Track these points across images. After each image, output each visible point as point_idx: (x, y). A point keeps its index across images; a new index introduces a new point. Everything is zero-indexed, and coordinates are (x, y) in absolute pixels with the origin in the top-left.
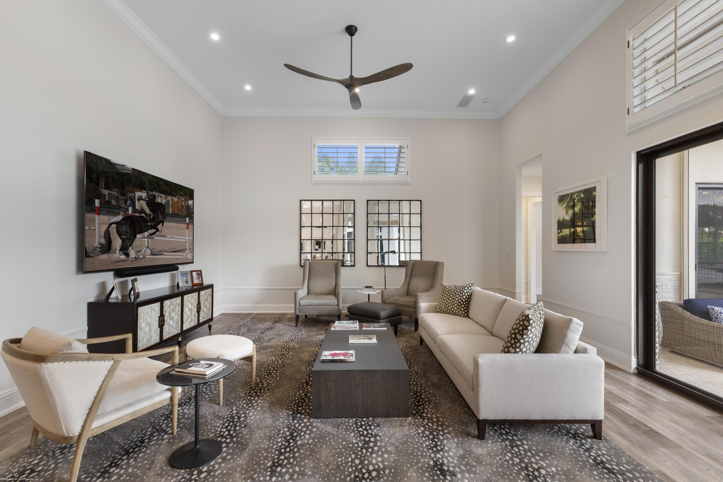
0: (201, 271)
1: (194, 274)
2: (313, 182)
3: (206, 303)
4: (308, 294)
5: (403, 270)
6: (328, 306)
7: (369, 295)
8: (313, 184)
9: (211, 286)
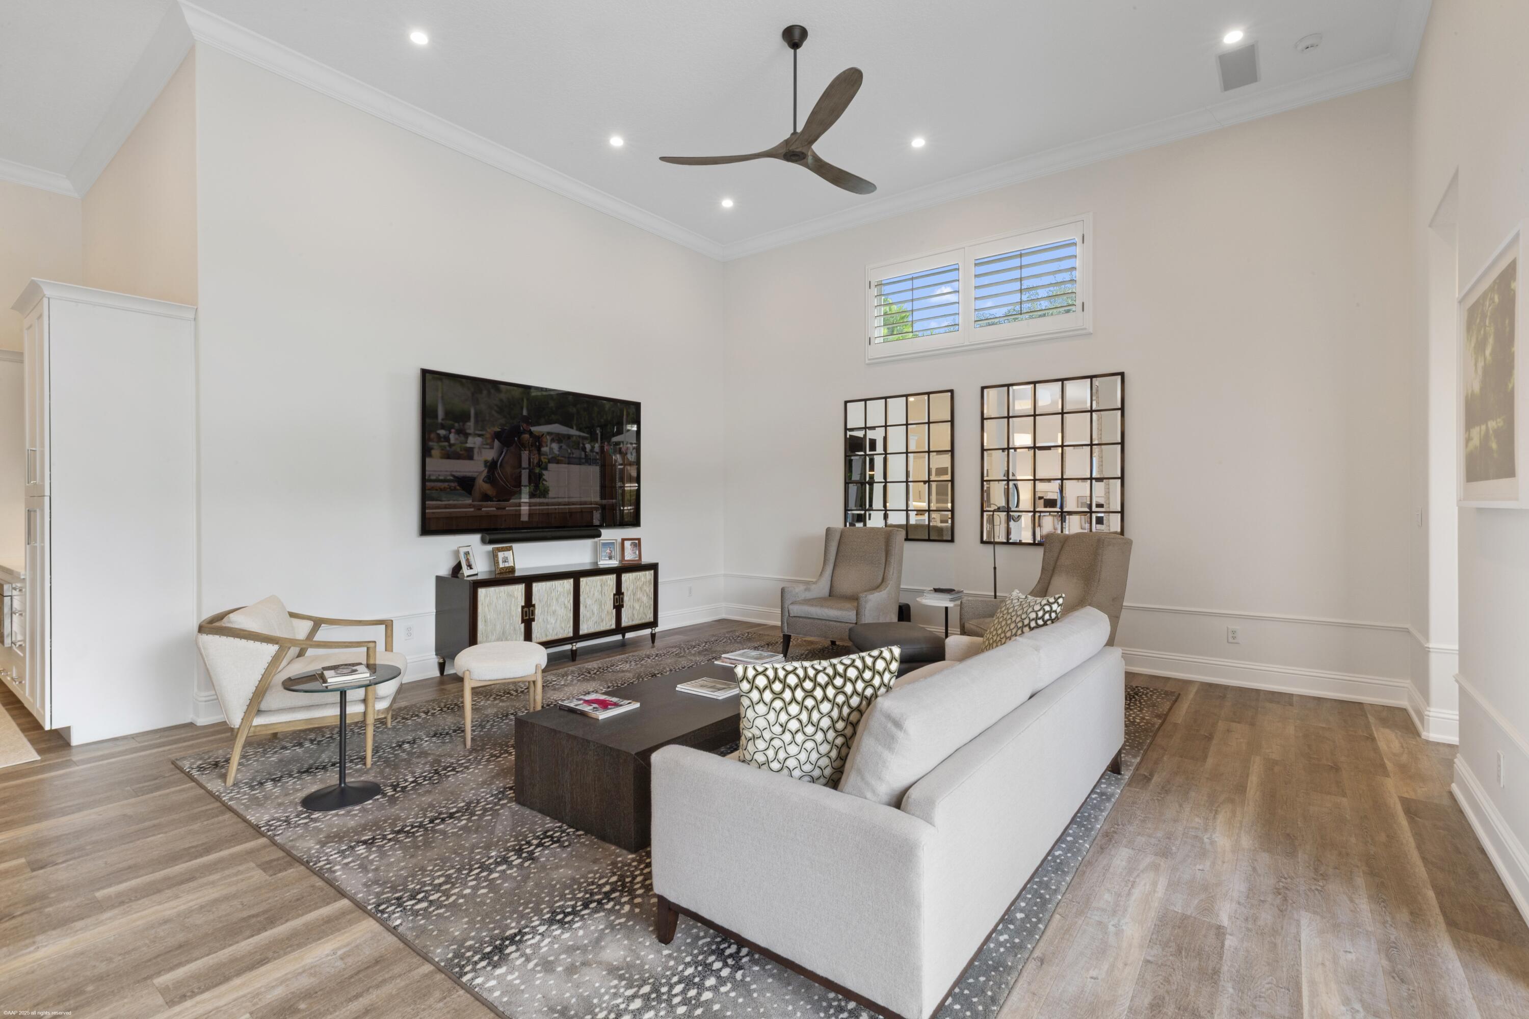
0: (639, 540)
1: (627, 544)
2: (867, 362)
3: (639, 594)
4: (830, 596)
5: (1039, 553)
6: (839, 624)
7: (946, 608)
8: (868, 364)
9: (654, 567)
